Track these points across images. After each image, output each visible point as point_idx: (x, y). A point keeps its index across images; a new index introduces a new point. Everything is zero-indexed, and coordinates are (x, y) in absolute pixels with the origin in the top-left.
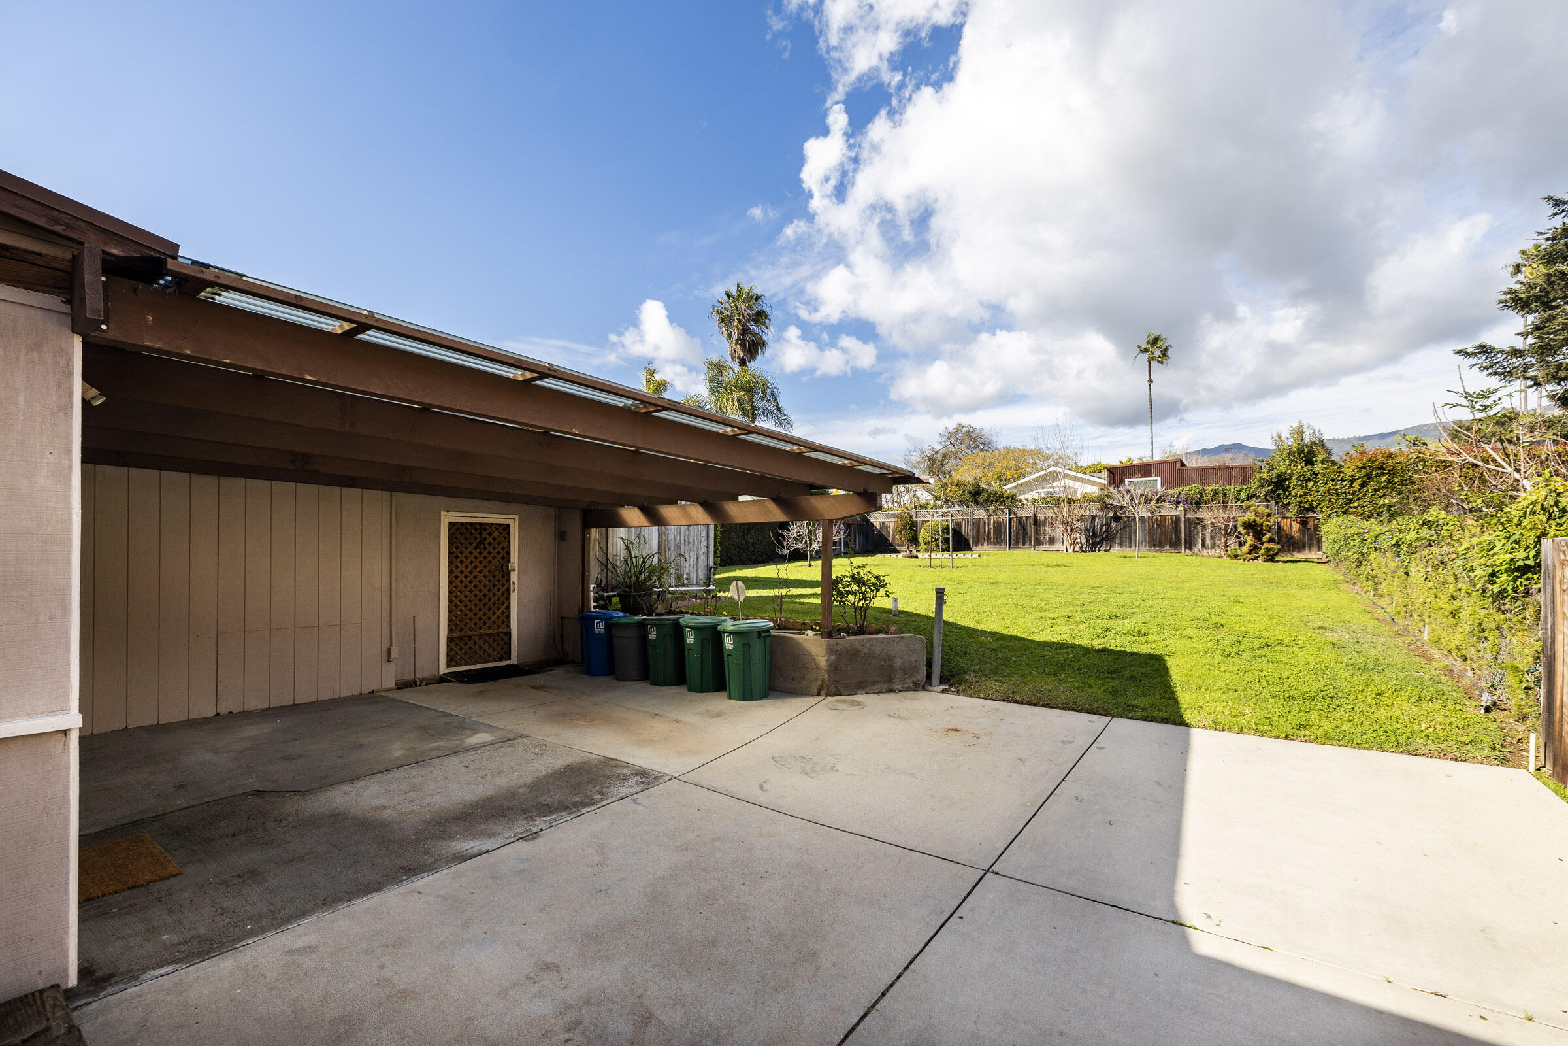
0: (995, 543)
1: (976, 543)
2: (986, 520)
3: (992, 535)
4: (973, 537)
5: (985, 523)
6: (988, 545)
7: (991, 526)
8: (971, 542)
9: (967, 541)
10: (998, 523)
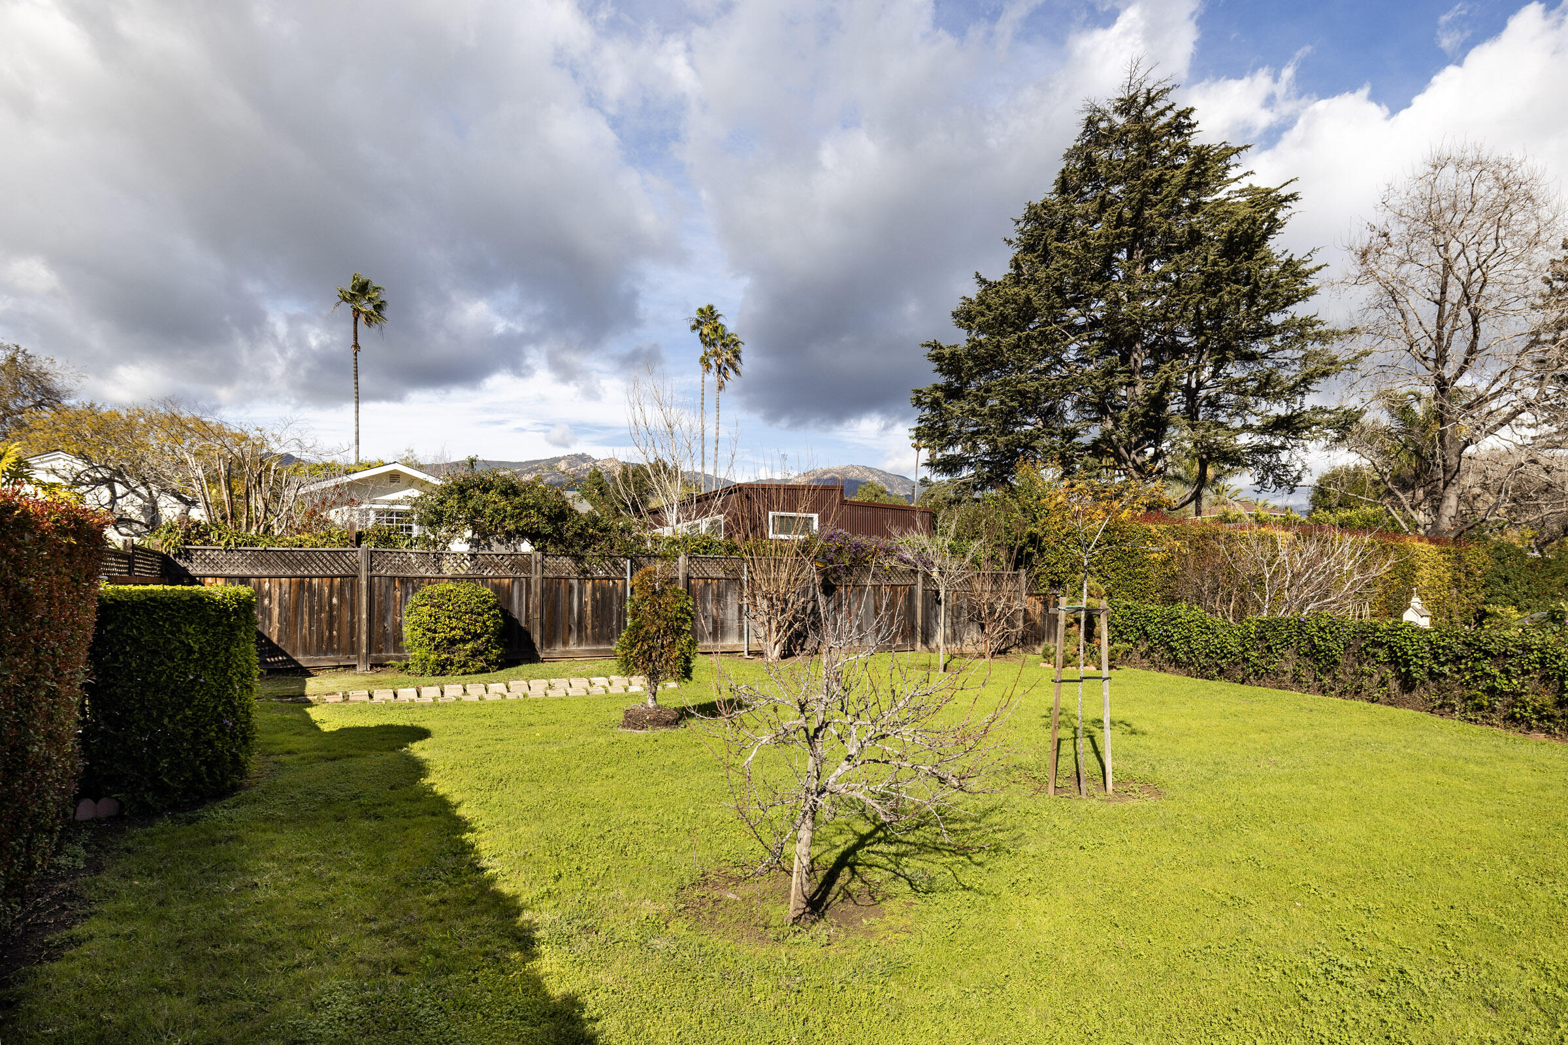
0: (597, 639)
1: (550, 639)
2: (575, 583)
3: (589, 622)
4: (542, 625)
5: (571, 587)
6: (580, 643)
7: (587, 598)
8: (537, 638)
9: (526, 636)
10: (603, 591)
